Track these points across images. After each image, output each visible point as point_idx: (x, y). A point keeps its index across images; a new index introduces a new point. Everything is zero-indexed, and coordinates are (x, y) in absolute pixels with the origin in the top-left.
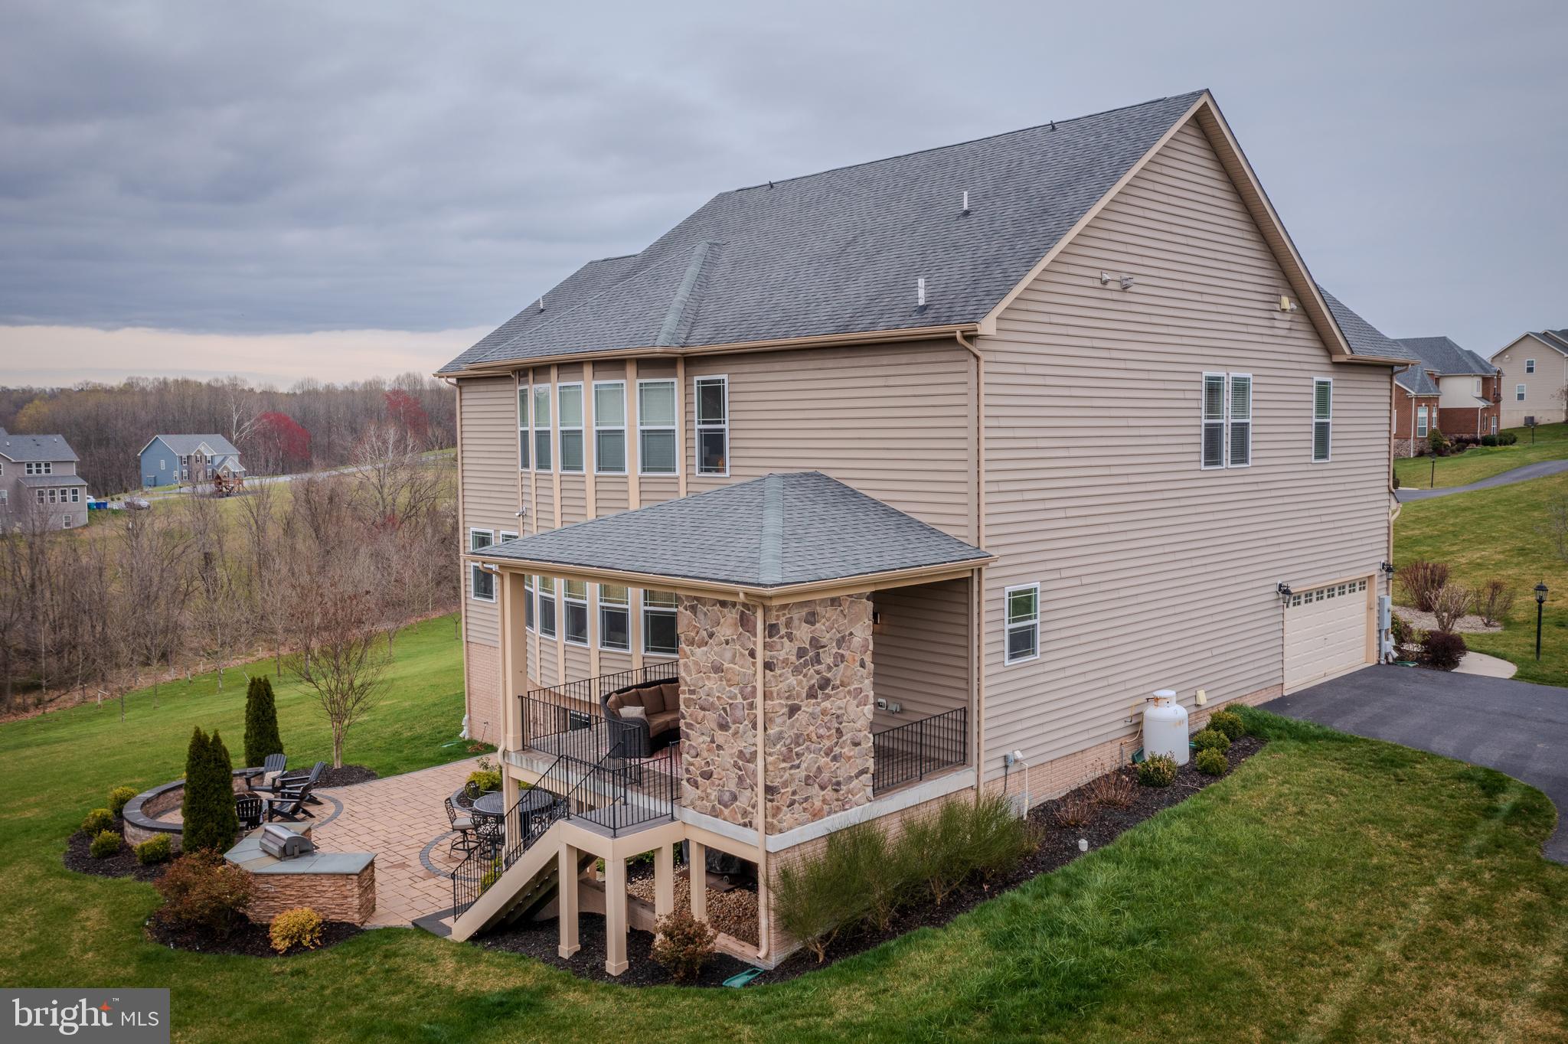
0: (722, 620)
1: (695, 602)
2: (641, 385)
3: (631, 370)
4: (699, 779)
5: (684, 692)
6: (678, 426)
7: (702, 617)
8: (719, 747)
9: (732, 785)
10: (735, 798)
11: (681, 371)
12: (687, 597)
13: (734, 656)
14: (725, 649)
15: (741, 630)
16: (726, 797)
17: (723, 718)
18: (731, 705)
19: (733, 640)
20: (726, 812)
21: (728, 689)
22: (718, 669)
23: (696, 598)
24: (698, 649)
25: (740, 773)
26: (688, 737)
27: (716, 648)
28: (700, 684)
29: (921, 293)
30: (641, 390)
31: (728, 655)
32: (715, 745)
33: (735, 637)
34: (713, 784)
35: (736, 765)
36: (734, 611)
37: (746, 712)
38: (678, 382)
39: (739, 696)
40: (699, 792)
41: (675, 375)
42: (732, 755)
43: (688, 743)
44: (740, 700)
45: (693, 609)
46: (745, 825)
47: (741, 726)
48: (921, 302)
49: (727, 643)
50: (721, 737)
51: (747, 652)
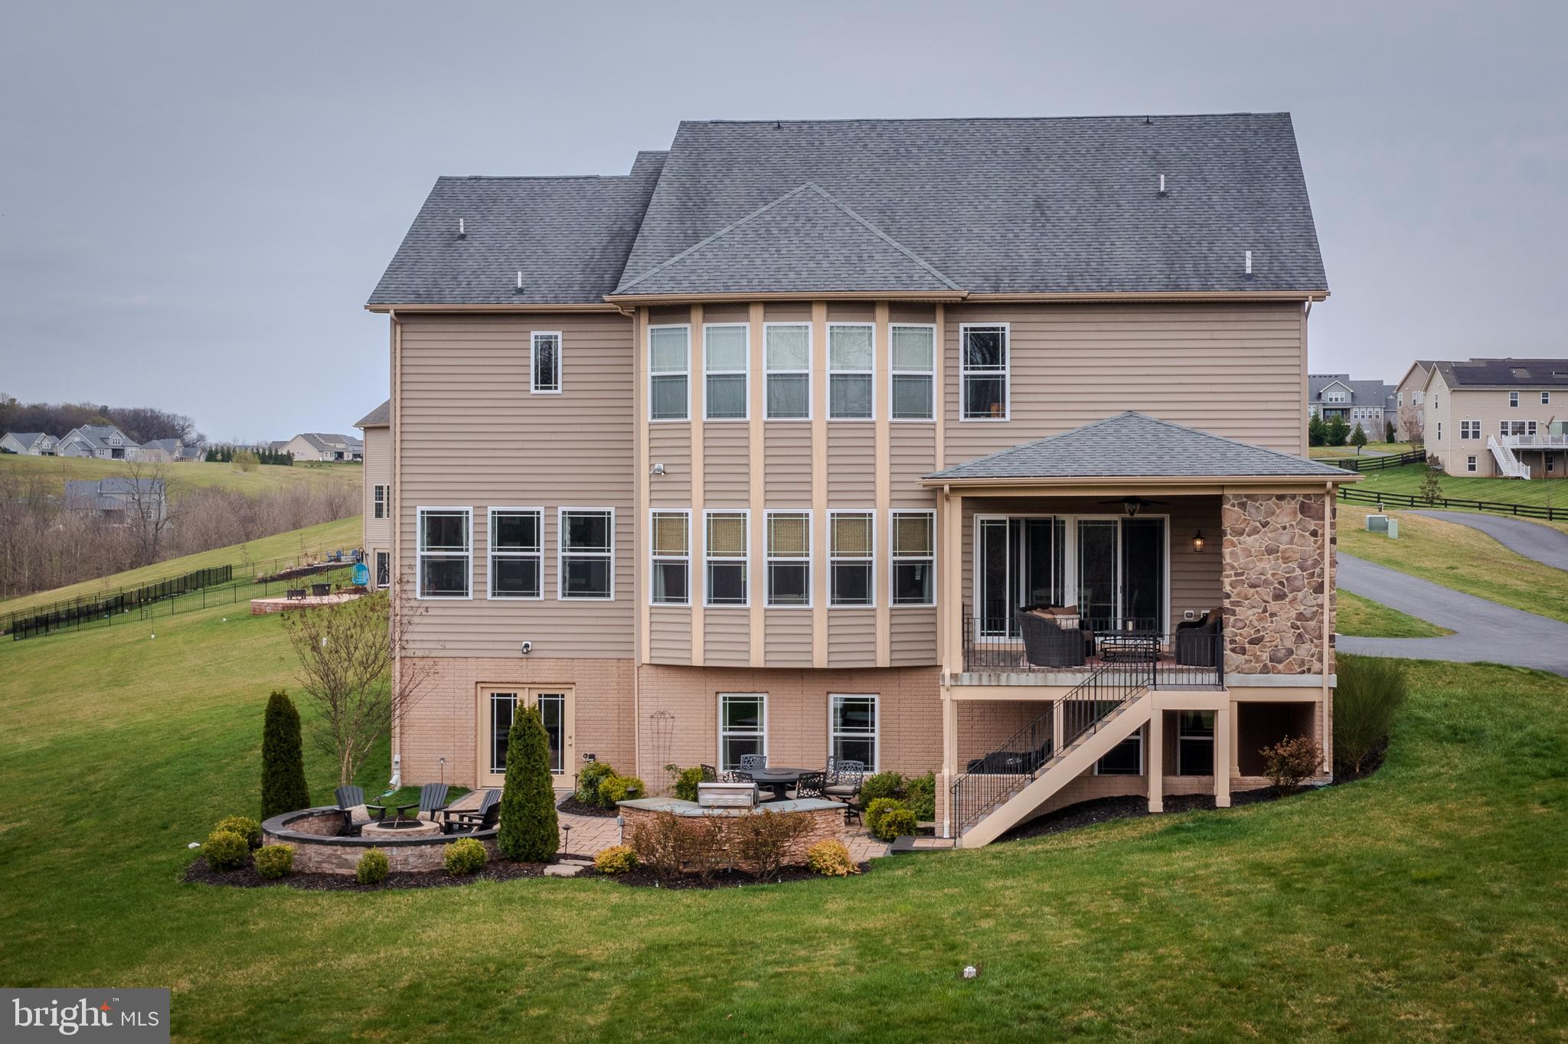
0: (1278, 511)
1: (1245, 500)
2: (894, 328)
3: (882, 314)
4: (1247, 646)
5: (1229, 576)
6: (936, 373)
7: (1253, 511)
8: (1272, 615)
9: (1289, 643)
10: (1290, 652)
11: (940, 316)
12: (1235, 496)
13: (1293, 538)
14: (1282, 534)
15: (1300, 516)
16: (1281, 654)
17: (1280, 590)
18: (1287, 579)
19: (1292, 525)
20: (1280, 667)
21: (1284, 565)
22: (1270, 551)
23: (1247, 496)
24: (1248, 538)
25: (1298, 631)
26: (1234, 613)
27: (1269, 535)
28: (1251, 566)
29: (1249, 263)
30: (894, 334)
31: (1285, 538)
32: (1267, 614)
33: (1294, 523)
34: (1264, 646)
35: (1294, 627)
36: (1293, 502)
37: (1306, 581)
38: (937, 328)
39: (1297, 569)
40: (1246, 657)
41: (934, 321)
42: (1288, 619)
43: (1232, 618)
44: (1298, 572)
45: (1243, 506)
46: (1303, 672)
47: (1300, 594)
48: (1249, 271)
49: (1284, 528)
50: (1274, 606)
51: (1307, 534)
